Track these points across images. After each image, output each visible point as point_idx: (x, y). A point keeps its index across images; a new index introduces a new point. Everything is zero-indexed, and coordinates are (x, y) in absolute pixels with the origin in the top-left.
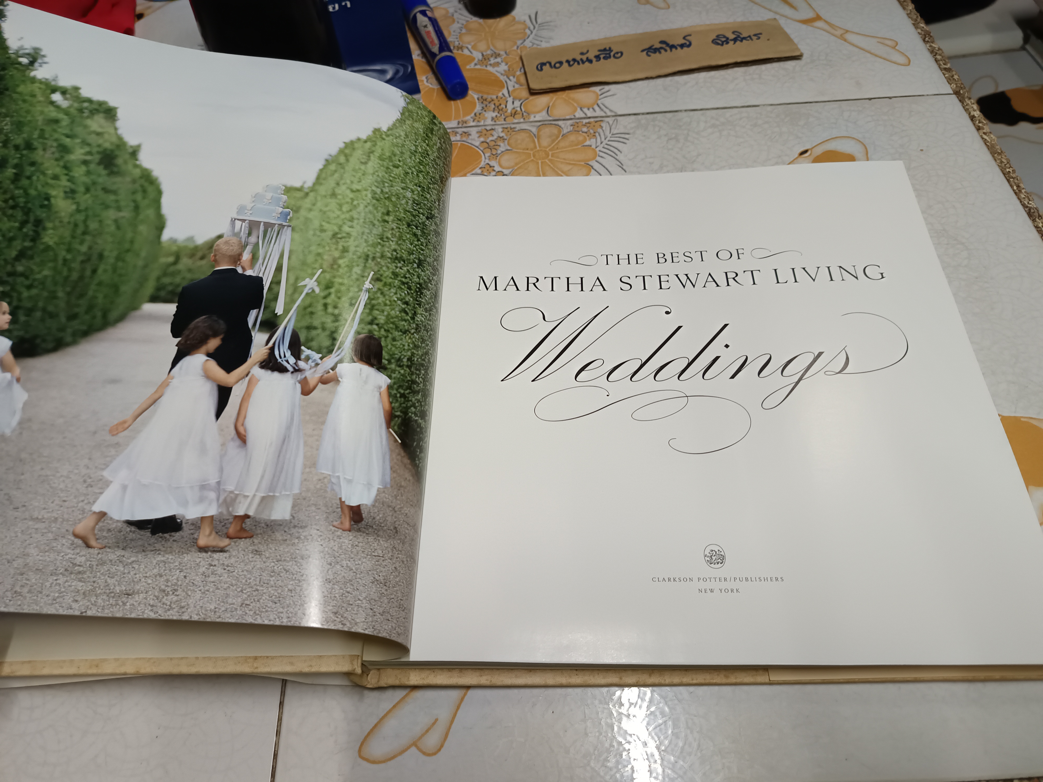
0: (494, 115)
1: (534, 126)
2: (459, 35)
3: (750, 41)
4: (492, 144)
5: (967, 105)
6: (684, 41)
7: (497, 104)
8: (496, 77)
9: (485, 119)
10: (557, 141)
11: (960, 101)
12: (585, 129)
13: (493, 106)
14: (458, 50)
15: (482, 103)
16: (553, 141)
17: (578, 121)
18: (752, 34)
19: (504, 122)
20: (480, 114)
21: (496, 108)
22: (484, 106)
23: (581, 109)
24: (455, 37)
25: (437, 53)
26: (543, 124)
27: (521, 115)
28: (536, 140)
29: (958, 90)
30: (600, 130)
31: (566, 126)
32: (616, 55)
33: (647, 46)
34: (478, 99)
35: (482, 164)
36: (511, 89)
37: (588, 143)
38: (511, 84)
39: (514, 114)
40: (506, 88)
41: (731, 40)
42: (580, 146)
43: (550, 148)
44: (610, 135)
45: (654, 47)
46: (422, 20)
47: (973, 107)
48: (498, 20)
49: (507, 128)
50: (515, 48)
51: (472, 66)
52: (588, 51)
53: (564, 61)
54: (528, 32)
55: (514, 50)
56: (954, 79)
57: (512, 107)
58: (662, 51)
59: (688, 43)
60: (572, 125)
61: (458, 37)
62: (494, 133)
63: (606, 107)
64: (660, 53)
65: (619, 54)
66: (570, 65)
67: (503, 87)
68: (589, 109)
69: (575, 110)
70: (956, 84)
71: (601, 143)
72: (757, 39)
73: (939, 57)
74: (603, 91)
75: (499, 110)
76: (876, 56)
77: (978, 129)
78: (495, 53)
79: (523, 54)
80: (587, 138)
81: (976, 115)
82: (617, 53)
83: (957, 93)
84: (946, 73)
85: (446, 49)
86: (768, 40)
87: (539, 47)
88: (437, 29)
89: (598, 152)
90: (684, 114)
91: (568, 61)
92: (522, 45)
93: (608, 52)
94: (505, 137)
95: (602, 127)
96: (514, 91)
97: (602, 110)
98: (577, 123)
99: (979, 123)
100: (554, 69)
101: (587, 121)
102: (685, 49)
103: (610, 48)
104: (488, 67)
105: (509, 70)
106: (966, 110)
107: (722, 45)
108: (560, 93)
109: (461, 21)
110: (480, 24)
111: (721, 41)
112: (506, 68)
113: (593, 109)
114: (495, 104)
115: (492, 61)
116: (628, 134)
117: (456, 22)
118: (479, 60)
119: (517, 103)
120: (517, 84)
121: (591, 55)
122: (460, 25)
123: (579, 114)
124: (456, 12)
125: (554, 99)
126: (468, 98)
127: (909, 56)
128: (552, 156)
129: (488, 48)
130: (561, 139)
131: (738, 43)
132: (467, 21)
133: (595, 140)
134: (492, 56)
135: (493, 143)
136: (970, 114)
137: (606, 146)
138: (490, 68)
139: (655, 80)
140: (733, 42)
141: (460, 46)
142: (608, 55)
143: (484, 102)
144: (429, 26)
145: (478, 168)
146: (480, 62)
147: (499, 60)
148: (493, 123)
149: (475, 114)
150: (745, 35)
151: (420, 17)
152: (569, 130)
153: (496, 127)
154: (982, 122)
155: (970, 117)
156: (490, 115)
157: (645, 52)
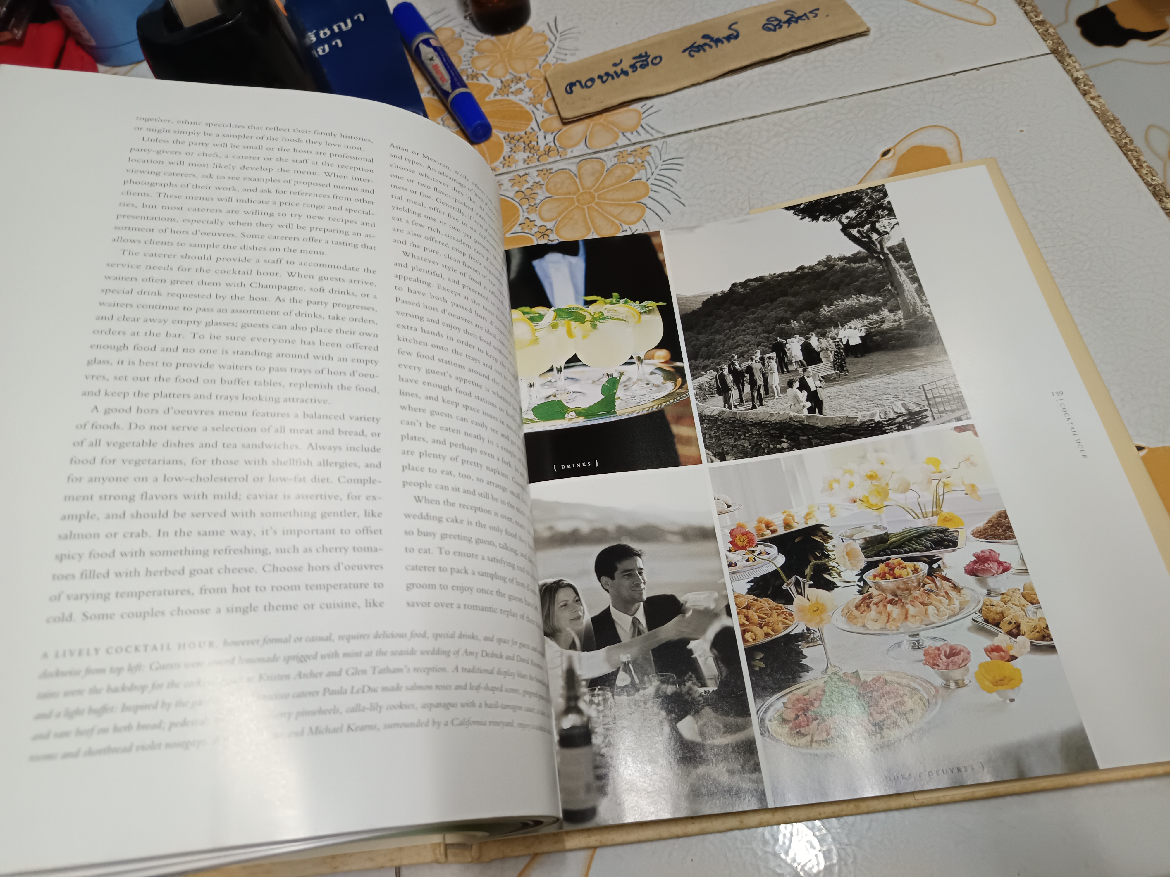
0: (525, 155)
1: (573, 163)
2: (470, 59)
3: (807, 20)
4: (528, 192)
5: (1068, 65)
6: (730, 32)
7: (527, 142)
8: (521, 107)
9: (516, 162)
10: (601, 179)
11: (1060, 61)
12: (631, 159)
13: (523, 145)
14: (472, 80)
15: (510, 142)
16: (598, 179)
17: (622, 150)
18: (807, 11)
19: (538, 163)
20: (509, 157)
21: (527, 147)
22: (512, 146)
23: (624, 135)
24: (467, 63)
25: (450, 91)
26: (582, 159)
27: (556, 151)
28: (577, 180)
29: (1055, 47)
30: (649, 158)
31: (610, 159)
32: (654, 61)
33: (689, 45)
34: (504, 138)
35: (521, 220)
36: (540, 120)
37: (636, 176)
38: (540, 114)
39: (548, 152)
40: (534, 120)
41: (785, 22)
42: (628, 182)
43: (594, 188)
44: (661, 163)
45: (696, 45)
46: (426, 52)
47: (1075, 67)
48: (513, 34)
49: (542, 170)
50: (537, 67)
51: (491, 97)
52: (621, 61)
53: (595, 76)
54: (548, 43)
55: (536, 70)
56: (1050, 34)
57: (545, 142)
58: (707, 48)
59: (735, 34)
60: (616, 156)
61: (470, 62)
62: (528, 178)
63: (652, 128)
64: (705, 51)
65: (658, 60)
66: (603, 82)
67: (531, 119)
68: (632, 133)
69: (617, 137)
70: (1052, 40)
71: (652, 174)
72: (815, 17)
73: (1028, 8)
74: (646, 108)
75: (530, 148)
76: (955, 17)
77: (1085, 94)
78: (515, 77)
79: (547, 75)
80: (635, 169)
81: (1081, 77)
82: (655, 58)
83: (1054, 51)
84: (1039, 27)
85: (458, 84)
86: (827, 16)
87: (564, 62)
88: (445, 60)
89: (650, 186)
90: (742, 124)
91: (600, 77)
92: (545, 63)
93: (645, 58)
94: (542, 182)
95: (650, 154)
96: (544, 122)
97: (648, 132)
98: (622, 152)
99: (1085, 86)
100: (585, 89)
101: (632, 148)
102: (732, 41)
103: (646, 53)
104: (510, 95)
105: (534, 97)
106: (1068, 72)
107: (775, 30)
108: (596, 118)
109: (470, 42)
110: (493, 42)
111: (772, 25)
112: (530, 94)
113: (637, 131)
114: (524, 142)
115: (514, 87)
116: (681, 158)
117: (465, 45)
118: (498, 88)
119: (550, 138)
120: (546, 113)
121: (625, 66)
122: (470, 48)
123: (622, 141)
124: (463, 31)
125: (591, 126)
126: (493, 139)
127: (994, 13)
128: (599, 199)
129: (507, 71)
130: (606, 175)
131: (793, 25)
132: (479, 41)
133: (644, 171)
134: (512, 82)
135: (530, 191)
136: (1072, 76)
137: (658, 177)
138: (512, 97)
139: (703, 85)
140: (787, 25)
141: (474, 74)
142: (645, 63)
143: (512, 141)
144: (435, 58)
145: (517, 225)
146: (501, 91)
147: (521, 85)
148: (527, 166)
149: (504, 158)
150: (799, 13)
151: (423, 48)
152: (613, 163)
153: (530, 171)
154: (1088, 84)
155: (1073, 80)
156: (521, 156)
157: (688, 51)
